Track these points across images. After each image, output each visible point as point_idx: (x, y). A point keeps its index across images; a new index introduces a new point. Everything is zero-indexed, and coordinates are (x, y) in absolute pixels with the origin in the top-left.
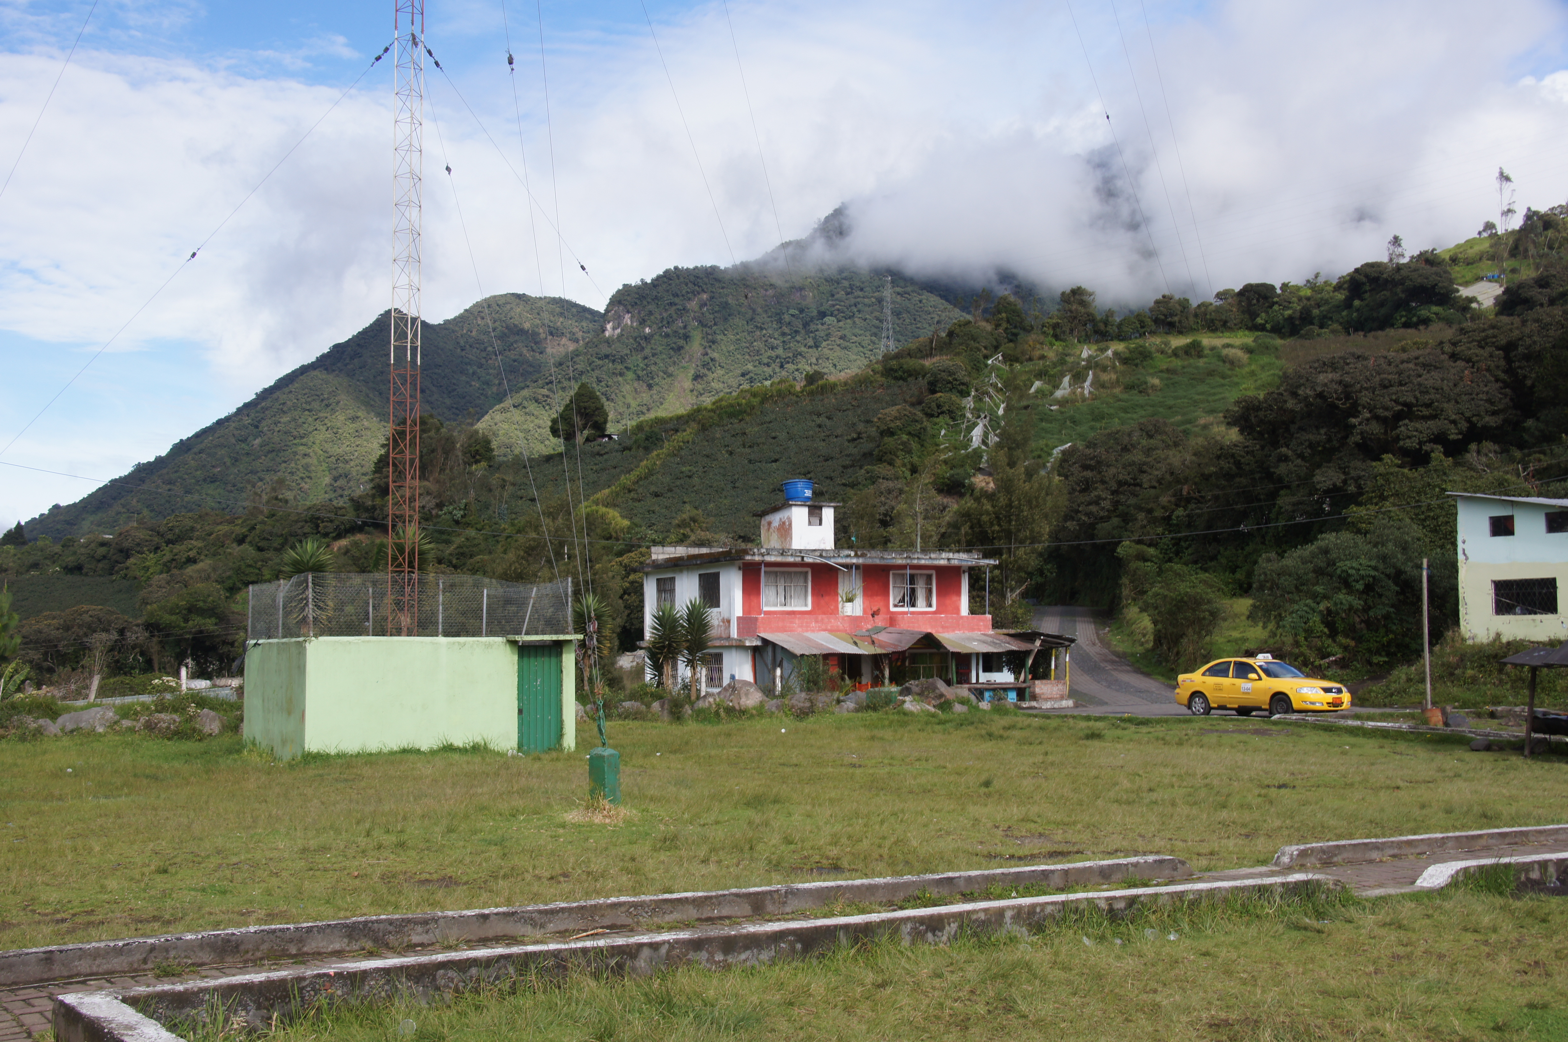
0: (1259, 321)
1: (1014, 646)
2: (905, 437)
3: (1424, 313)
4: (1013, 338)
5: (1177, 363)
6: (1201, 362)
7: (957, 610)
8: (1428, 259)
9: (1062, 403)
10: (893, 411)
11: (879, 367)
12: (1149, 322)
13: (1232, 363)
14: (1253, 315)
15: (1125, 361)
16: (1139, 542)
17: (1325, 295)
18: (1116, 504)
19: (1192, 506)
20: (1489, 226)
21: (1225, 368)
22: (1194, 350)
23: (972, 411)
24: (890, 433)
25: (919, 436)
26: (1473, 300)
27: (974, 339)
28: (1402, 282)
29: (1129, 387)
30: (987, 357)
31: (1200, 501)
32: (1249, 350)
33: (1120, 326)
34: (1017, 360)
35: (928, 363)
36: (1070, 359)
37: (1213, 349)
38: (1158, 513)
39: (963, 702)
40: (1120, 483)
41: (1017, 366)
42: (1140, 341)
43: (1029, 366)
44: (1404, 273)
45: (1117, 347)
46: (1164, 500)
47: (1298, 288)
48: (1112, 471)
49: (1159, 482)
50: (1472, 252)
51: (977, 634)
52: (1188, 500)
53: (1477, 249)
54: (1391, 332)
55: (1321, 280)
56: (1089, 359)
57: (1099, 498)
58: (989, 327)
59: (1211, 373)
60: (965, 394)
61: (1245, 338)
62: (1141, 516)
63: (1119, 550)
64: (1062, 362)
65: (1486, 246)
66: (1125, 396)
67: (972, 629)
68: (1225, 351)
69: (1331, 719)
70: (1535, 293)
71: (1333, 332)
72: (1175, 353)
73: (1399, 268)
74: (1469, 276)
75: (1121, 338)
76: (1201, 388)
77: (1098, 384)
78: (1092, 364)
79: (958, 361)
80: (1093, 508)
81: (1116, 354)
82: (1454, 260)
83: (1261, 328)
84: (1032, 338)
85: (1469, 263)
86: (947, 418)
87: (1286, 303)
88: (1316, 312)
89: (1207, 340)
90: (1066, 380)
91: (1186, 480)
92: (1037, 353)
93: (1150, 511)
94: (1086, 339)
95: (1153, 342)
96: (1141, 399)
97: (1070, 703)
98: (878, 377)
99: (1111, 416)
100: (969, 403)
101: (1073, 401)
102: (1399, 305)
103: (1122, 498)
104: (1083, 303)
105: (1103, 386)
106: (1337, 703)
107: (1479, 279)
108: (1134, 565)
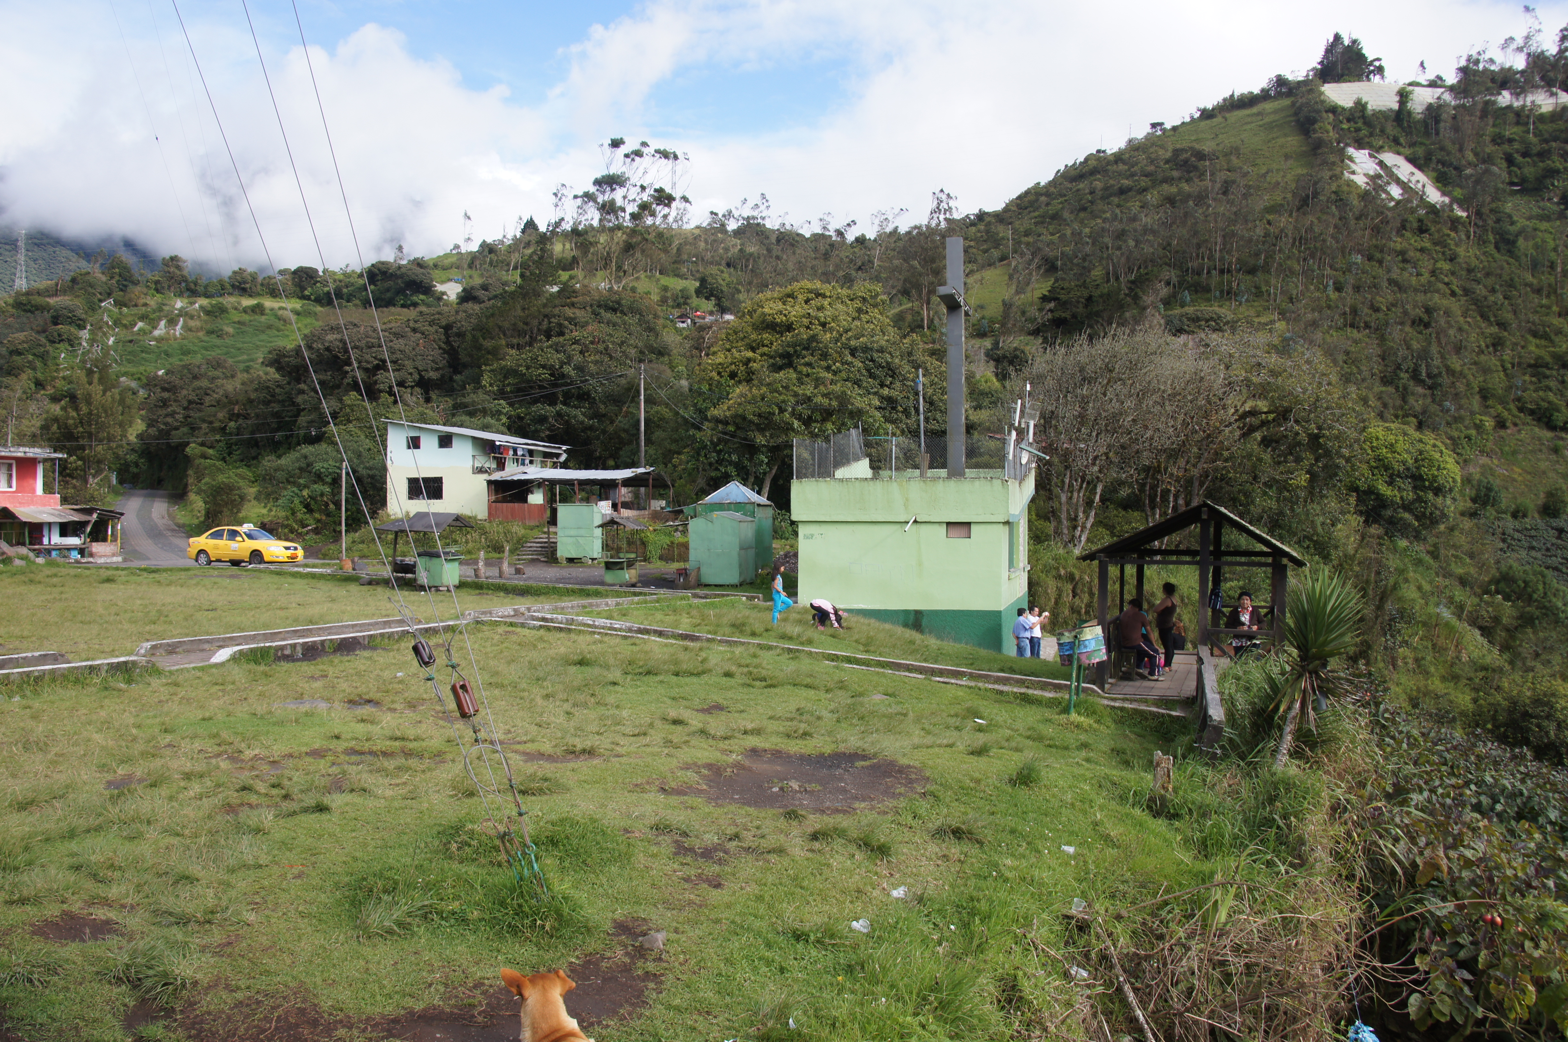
0: (306, 293)
1: (76, 517)
2: (31, 357)
3: (415, 298)
4: (123, 289)
5: (246, 318)
6: (263, 319)
7: (34, 491)
8: (419, 263)
9: (159, 340)
10: (21, 336)
11: (10, 301)
12: (228, 286)
13: (285, 321)
14: (303, 289)
15: (208, 313)
16: (203, 444)
17: (352, 280)
18: (187, 417)
19: (241, 421)
20: (457, 247)
21: (280, 324)
22: (258, 309)
23: (87, 341)
24: (19, 353)
25: (43, 357)
26: (444, 293)
27: (92, 286)
28: (402, 276)
29: (210, 332)
30: (101, 301)
31: (246, 417)
32: (297, 313)
33: (206, 287)
34: (125, 305)
35: (52, 301)
36: (166, 308)
37: (272, 309)
38: (217, 424)
39: (22, 558)
40: (190, 402)
41: (125, 310)
42: (220, 299)
43: (135, 310)
44: (403, 270)
45: (203, 302)
46: (220, 415)
47: (334, 273)
48: (185, 392)
49: (218, 402)
50: (447, 262)
51: (48, 509)
52: (238, 416)
53: (450, 260)
54: (392, 309)
55: (349, 270)
56: (180, 310)
57: (174, 412)
58: (104, 278)
59: (270, 327)
60: (82, 327)
61: (296, 304)
62: (204, 426)
63: (188, 449)
64: (160, 310)
65: (454, 259)
66: (206, 339)
67: (44, 505)
68: (280, 312)
69: (286, 568)
70: (481, 294)
71: (356, 305)
72: (245, 310)
73: (400, 267)
74: (444, 278)
75: (207, 296)
76: (263, 337)
77: (187, 328)
78: (183, 313)
79: (77, 302)
80: (169, 420)
81: (201, 307)
82: (436, 266)
83: (308, 298)
84: (137, 290)
85: (444, 269)
86: (67, 345)
87: (325, 283)
88: (345, 290)
89: (269, 303)
90: (163, 323)
91: (237, 402)
92: (141, 301)
93: (211, 423)
94: (180, 295)
95: (229, 301)
96: (218, 342)
97: (120, 559)
98: (10, 309)
99: (195, 352)
100: (85, 334)
101: (167, 340)
102: (400, 291)
103: (192, 414)
104: (178, 267)
105: (190, 330)
106: (293, 557)
107: (450, 280)
108: (197, 462)
